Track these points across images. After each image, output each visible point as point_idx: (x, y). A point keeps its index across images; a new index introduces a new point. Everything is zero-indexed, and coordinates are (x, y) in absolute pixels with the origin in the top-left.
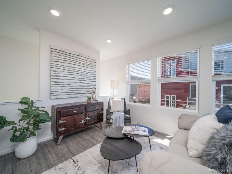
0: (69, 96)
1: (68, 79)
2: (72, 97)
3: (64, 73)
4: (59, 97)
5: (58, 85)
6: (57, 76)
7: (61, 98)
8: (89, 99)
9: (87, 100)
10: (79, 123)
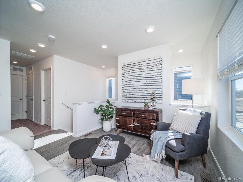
0: (133, 101)
1: (133, 86)
2: (135, 102)
3: (129, 82)
4: (127, 101)
5: (126, 92)
6: (125, 85)
7: (128, 102)
8: (146, 105)
9: (143, 106)
10: (128, 125)
